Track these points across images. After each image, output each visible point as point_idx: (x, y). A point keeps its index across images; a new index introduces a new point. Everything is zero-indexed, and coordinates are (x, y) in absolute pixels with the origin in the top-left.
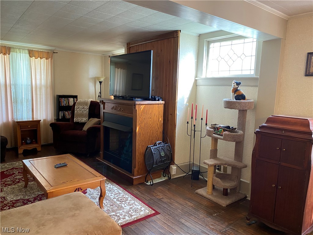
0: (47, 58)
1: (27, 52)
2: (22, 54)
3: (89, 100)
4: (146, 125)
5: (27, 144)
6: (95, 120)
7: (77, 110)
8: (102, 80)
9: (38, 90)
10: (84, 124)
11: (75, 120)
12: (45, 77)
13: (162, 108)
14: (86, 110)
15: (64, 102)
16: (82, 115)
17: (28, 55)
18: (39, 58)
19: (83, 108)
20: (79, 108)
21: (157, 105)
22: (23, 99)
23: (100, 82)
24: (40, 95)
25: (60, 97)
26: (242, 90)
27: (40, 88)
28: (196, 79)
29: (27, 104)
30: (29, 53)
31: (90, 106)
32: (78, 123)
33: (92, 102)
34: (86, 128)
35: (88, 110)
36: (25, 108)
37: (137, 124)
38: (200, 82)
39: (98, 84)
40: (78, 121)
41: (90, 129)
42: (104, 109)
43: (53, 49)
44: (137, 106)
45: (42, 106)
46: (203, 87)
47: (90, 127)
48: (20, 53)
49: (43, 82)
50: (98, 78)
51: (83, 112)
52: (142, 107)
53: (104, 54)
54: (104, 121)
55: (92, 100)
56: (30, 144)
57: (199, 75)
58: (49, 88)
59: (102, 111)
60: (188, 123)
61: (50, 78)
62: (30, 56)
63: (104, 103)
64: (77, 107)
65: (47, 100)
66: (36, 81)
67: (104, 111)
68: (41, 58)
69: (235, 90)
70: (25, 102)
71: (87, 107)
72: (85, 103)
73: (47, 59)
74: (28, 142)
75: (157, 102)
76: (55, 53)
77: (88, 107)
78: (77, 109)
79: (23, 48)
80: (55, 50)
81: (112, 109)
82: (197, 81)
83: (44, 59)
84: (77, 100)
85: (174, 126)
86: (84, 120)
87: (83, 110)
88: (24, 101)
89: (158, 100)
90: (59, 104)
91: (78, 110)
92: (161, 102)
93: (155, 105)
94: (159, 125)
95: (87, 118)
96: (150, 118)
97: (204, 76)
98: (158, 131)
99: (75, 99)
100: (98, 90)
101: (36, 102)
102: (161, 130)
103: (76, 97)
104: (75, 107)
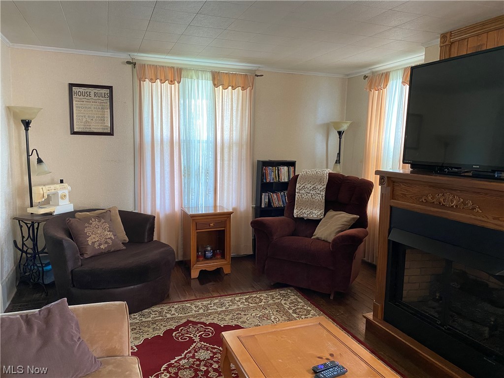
0: (243, 87)
1: (209, 75)
2: (200, 81)
3: (326, 172)
5: (206, 258)
6: (344, 216)
7: (301, 192)
9: (226, 150)
10: (315, 223)
11: (296, 213)
12: (239, 125)
14: (319, 194)
15: (271, 176)
16: (311, 204)
17: (210, 83)
18: (230, 88)
19: (314, 188)
20: (304, 188)
22: (201, 168)
23: (340, 133)
24: (229, 160)
25: (264, 165)
27: (230, 148)
29: (206, 179)
30: (214, 79)
31: (328, 185)
32: (301, 220)
33: (331, 176)
35: (324, 193)
36: (202, 188)
39: (334, 137)
40: (302, 216)
43: (254, 69)
45: (231, 183)
48: (198, 78)
49: (236, 136)
50: (336, 124)
51: (314, 197)
53: (347, 75)
55: (331, 171)
56: (211, 258)
58: (245, 147)
61: (247, 126)
62: (215, 85)
63: (392, 184)
64: (299, 185)
65: (241, 171)
66: (223, 133)
68: (234, 88)
70: (203, 174)
71: (322, 187)
72: (317, 179)
73: (243, 89)
74: (209, 254)
76: (258, 76)
77: (325, 186)
78: (300, 190)
79: (203, 70)
80: (258, 70)
83: (238, 90)
84: (296, 171)
86: (316, 213)
87: (314, 192)
88: (202, 172)
90: (262, 181)
95: (323, 211)
99: (292, 169)
101: (221, 175)
103: (292, 164)
104: (298, 186)
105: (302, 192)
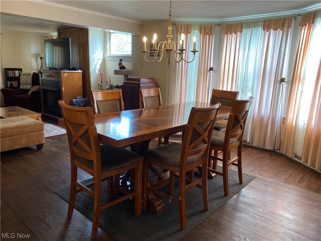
3: (32, 72)
4: (69, 86)
6: (37, 87)
8: (42, 56)
10: (28, 90)
11: (21, 87)
13: (81, 75)
14: (30, 80)
15: (11, 74)
16: (26, 84)
19: (27, 78)
20: (23, 78)
21: (77, 73)
23: (41, 58)
25: (7, 70)
26: (124, 64)
28: (104, 56)
31: (33, 77)
32: (23, 90)
33: (34, 73)
34: (30, 93)
35: (31, 80)
37: (63, 85)
38: (107, 59)
39: (39, 60)
40: (23, 88)
41: (33, 93)
42: (42, 77)
44: (62, 74)
46: (108, 62)
47: (33, 91)
50: (39, 55)
51: (27, 81)
52: (66, 75)
53: (43, 35)
54: (42, 85)
55: (34, 72)
57: (105, 54)
59: (41, 78)
60: (99, 85)
63: (41, 73)
67: (42, 78)
69: (120, 64)
71: (30, 77)
72: (28, 74)
75: (77, 71)
81: (47, 77)
82: (105, 58)
84: (22, 72)
85: (90, 87)
86: (28, 87)
89: (78, 70)
90: (7, 76)
91: (23, 79)
92: (80, 71)
93: (75, 73)
94: (79, 86)
95: (31, 86)
96: (72, 82)
97: (108, 55)
98: (79, 90)
99: (20, 71)
100: (40, 64)
102: (81, 90)
103: (21, 70)
104: (21, 77)
105: (22, 79)
